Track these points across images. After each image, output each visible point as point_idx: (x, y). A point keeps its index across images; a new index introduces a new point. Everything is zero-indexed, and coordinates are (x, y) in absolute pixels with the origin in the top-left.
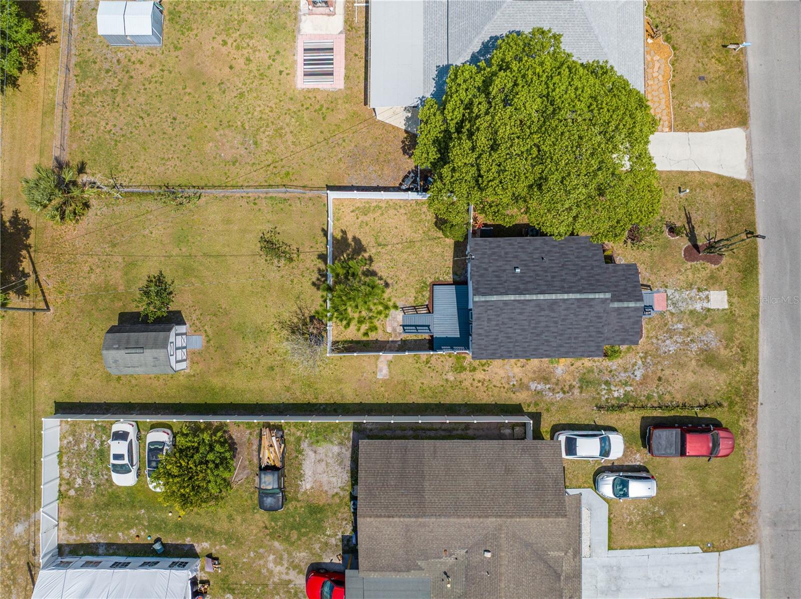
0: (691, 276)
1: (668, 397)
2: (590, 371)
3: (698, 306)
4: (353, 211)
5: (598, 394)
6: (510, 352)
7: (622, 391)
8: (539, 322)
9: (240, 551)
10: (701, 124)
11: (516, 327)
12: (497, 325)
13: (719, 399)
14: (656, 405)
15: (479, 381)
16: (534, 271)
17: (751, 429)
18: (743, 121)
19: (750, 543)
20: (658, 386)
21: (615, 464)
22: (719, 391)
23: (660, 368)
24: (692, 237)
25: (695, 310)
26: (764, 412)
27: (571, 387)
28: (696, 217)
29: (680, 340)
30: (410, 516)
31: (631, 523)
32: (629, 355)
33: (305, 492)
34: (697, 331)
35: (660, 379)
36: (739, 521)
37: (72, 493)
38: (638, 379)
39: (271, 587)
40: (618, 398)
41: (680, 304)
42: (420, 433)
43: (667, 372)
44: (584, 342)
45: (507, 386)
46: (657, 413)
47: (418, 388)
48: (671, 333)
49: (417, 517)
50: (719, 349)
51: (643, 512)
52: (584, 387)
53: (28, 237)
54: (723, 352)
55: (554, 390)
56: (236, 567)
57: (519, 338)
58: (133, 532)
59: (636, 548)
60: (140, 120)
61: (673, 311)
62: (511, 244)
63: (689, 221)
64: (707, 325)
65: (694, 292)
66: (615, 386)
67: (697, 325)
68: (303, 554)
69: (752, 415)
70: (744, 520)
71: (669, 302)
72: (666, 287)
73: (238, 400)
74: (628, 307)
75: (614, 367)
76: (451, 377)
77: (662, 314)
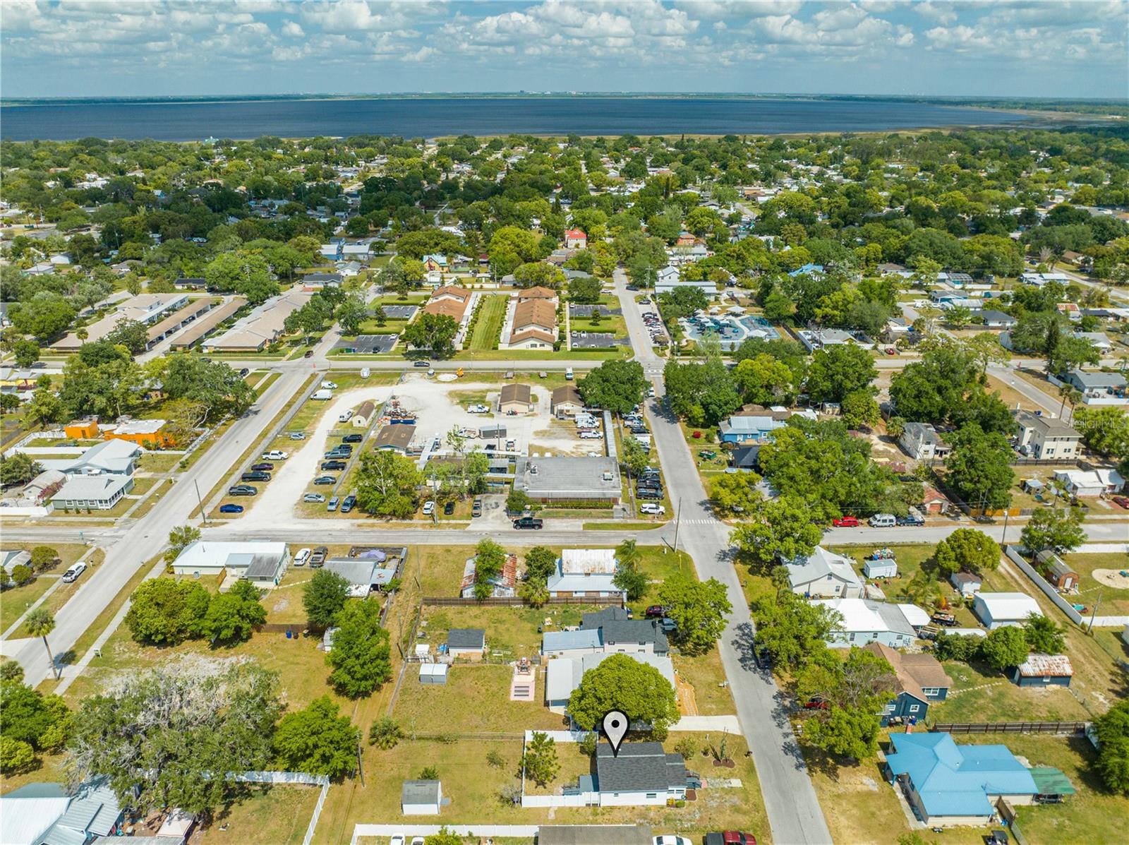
0: (719, 773)
1: (716, 827)
2: (669, 814)
3: (726, 786)
5: (676, 825)
7: (689, 824)
8: (632, 770)
10: (713, 713)
11: (621, 772)
12: (611, 771)
13: (746, 828)
18: (734, 712)
20: (709, 822)
22: (746, 824)
23: (709, 813)
24: (716, 756)
25: (724, 787)
26: (775, 835)
27: (659, 822)
28: (717, 749)
29: (717, 801)
34: (727, 797)
35: (710, 819)
38: (697, 818)
41: (715, 785)
48: (712, 797)
50: (741, 805)
54: (744, 806)
57: (623, 779)
60: (430, 710)
61: (712, 788)
63: (714, 750)
64: (732, 794)
65: (722, 780)
67: (726, 794)
69: (769, 836)
71: (709, 784)
72: (706, 777)
77: (706, 789)
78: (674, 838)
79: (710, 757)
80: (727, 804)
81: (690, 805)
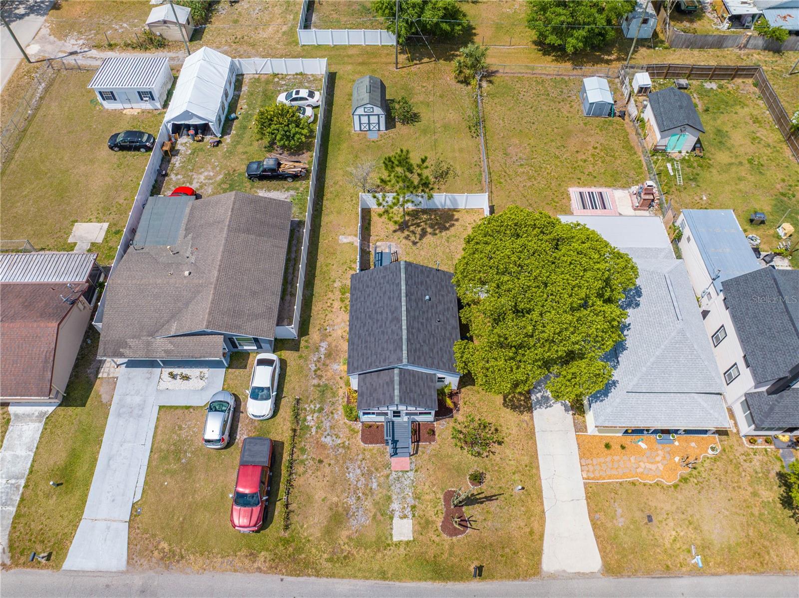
0: (427, 497)
1: (300, 469)
3: (395, 506)
4: (474, 221)
5: (312, 401)
6: (356, 300)
7: (312, 423)
8: (381, 313)
9: (220, 157)
10: (597, 516)
11: (378, 298)
12: (380, 284)
13: (293, 527)
14: (295, 457)
15: (332, 304)
16: (427, 311)
17: (256, 565)
18: (610, 569)
19: (130, 558)
20: (313, 459)
21: (241, 415)
22: (302, 527)
23: (332, 462)
24: (471, 500)
25: (392, 502)
26: (272, 582)
27: (320, 377)
28: (492, 506)
29: (360, 483)
30: (230, 222)
31: (180, 428)
32: (347, 430)
33: (256, 192)
34: (368, 504)
35: (321, 461)
36: (156, 548)
37: (276, 80)
38: (323, 439)
39: (190, 174)
40: (305, 420)
41: (398, 486)
42: (292, 263)
43: (327, 470)
44: (362, 355)
45: (325, 324)
46: (286, 457)
47: (329, 261)
48: (368, 474)
49: (229, 226)
50: (349, 529)
51: (188, 441)
52: (319, 389)
53: (444, 60)
54: (345, 533)
55: (319, 361)
56: (209, 156)
57: (368, 304)
58: (245, 107)
59: (155, 432)
60: (530, 106)
61: (391, 478)
62: (451, 302)
63: (489, 498)
64: (375, 516)
66: (318, 418)
67: (376, 503)
68: (210, 191)
69: (271, 567)
70: (156, 553)
71: (400, 474)
72: (416, 471)
73: (330, 156)
74: (394, 390)
75: (336, 416)
76: (337, 284)
77: (387, 465)
78: (267, 384)
79: (467, 488)
80: (352, 501)
81: (353, 431)
